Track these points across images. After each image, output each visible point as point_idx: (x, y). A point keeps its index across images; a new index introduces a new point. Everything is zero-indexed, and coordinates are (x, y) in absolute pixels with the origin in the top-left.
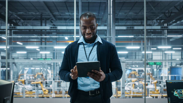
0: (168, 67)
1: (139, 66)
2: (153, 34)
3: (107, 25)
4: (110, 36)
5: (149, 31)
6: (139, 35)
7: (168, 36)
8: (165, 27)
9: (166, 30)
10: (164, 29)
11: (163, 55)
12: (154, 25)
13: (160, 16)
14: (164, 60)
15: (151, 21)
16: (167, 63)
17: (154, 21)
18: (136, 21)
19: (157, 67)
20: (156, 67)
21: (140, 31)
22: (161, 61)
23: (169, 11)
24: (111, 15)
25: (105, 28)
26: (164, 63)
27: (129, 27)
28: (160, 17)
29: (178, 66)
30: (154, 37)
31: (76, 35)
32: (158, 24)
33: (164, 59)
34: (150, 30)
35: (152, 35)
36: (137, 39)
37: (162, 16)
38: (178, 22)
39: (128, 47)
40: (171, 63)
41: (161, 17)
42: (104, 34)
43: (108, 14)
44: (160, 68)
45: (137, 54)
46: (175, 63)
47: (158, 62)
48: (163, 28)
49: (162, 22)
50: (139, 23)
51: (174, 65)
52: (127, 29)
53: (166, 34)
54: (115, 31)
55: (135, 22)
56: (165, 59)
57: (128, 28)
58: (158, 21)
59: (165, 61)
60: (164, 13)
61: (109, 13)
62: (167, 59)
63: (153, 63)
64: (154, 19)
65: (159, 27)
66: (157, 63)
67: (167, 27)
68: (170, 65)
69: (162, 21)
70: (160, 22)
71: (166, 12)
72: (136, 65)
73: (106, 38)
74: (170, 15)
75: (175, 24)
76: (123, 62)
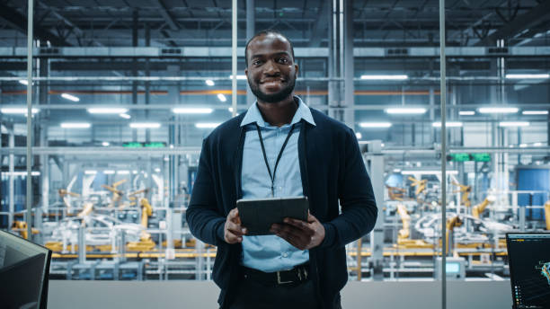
0: (510, 164)
1: (423, 164)
2: (463, 69)
3: (330, 45)
4: (339, 75)
5: (453, 60)
6: (424, 72)
7: (509, 76)
8: (499, 50)
9: (503, 60)
10: (496, 57)
11: (493, 133)
12: (466, 45)
13: (485, 18)
14: (499, 148)
15: (459, 32)
16: (506, 156)
17: (466, 31)
18: (415, 33)
19: (476, 168)
20: (473, 167)
21: (427, 60)
22: (490, 151)
23: (510, 4)
24: (341, 16)
25: (325, 52)
26: (496, 155)
27: (394, 49)
28: (484, 22)
29: (538, 163)
30: (469, 81)
31: (238, 74)
32: (478, 40)
33: (496, 145)
34: (456, 57)
35: (462, 72)
36: (418, 85)
37: (490, 17)
38: (538, 35)
39: (392, 110)
40: (519, 155)
41: (487, 21)
42: (321, 70)
43: (333, 13)
44: (484, 170)
45: (418, 129)
46: (530, 156)
47: (481, 153)
48: (494, 54)
49: (493, 34)
50: (424, 38)
51: (526, 161)
52: (387, 55)
53: (503, 71)
54: (352, 61)
55: (411, 35)
56: (501, 145)
57: (390, 52)
58: (480, 32)
59: (500, 151)
60: (497, 9)
61: (335, 10)
62: (506, 145)
63: (466, 155)
64: (466, 27)
65: (482, 51)
66: (478, 156)
67: (505, 50)
68: (516, 162)
69: (491, 32)
70: (485, 36)
71: (503, 5)
72: (414, 162)
73: (327, 82)
74: (515, 13)
75: (527, 41)
76: (375, 155)
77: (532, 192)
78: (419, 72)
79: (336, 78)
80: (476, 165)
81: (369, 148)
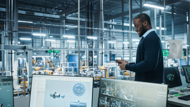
0: (66, 55)
4: (11, 19)
5: (48, 18)
6: (37, 21)
7: (66, 26)
8: (63, 17)
9: (64, 20)
10: (62, 19)
11: (61, 44)
12: (52, 14)
13: (59, 6)
14: (63, 49)
15: (50, 9)
16: (65, 51)
17: (53, 9)
18: (35, 7)
22: (60, 49)
23: (67, 3)
26: (62, 51)
28: (58, 7)
29: (74, 53)
32: (56, 13)
33: (62, 48)
34: (50, 18)
35: (50, 23)
38: (74, 14)
39: (34, 34)
40: (68, 51)
41: (59, 7)
44: (56, 56)
46: (71, 51)
50: (38, 9)
51: (70, 53)
52: (26, 14)
53: (64, 24)
54: (18, 15)
57: (28, 13)
58: (57, 10)
60: (63, 4)
62: (65, 47)
64: (52, 8)
65: (58, 17)
66: (56, 51)
67: (65, 17)
68: (67, 53)
69: (61, 11)
70: (59, 12)
71: (65, 3)
72: (34, 53)
74: (68, 6)
75: (70, 15)
76: (30, 50)
77: (73, 63)
78: (35, 21)
79: (9, 20)
80: (54, 54)
81: (27, 47)
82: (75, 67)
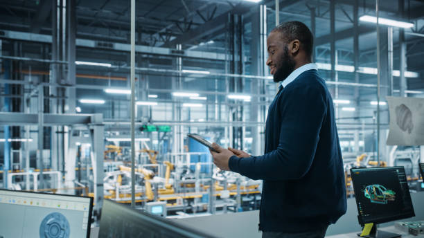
0: (184, 136)
1: (120, 134)
2: (152, 63)
3: (53, 34)
4: (61, 59)
5: (145, 56)
6: (122, 63)
7: (184, 71)
8: (178, 52)
9: (180, 59)
10: (176, 56)
11: (173, 111)
12: (154, 46)
13: (169, 27)
14: (177, 122)
15: (149, 35)
16: (182, 127)
17: (155, 35)
18: (117, 32)
19: (159, 137)
20: (157, 136)
22: (171, 124)
23: (185, 19)
24: (64, 10)
25: (47, 38)
26: (176, 127)
27: (103, 42)
28: (167, 30)
29: (201, 133)
33: (176, 119)
34: (148, 54)
35: (150, 65)
36: (118, 72)
37: (172, 27)
38: (202, 44)
39: (110, 90)
40: (190, 127)
41: (170, 30)
43: (57, 6)
44: (165, 138)
45: (116, 106)
46: (196, 128)
47: (164, 126)
48: (175, 54)
49: (173, 41)
50: (123, 36)
51: (193, 132)
52: (97, 46)
53: (180, 67)
54: (75, 50)
55: (114, 33)
56: (178, 120)
57: (99, 44)
58: (164, 37)
59: (178, 124)
60: (177, 22)
61: (58, 4)
62: (182, 119)
63: (154, 127)
64: (154, 33)
65: (166, 51)
66: (162, 128)
67: (183, 53)
68: (187, 132)
69: (172, 38)
70: (168, 40)
71: (182, 20)
72: (113, 132)
73: (49, 64)
74: (189, 27)
75: (195, 47)
76: (98, 125)
77: (200, 154)
78: (118, 62)
79: (58, 61)
80: (159, 135)
81: (92, 120)
82: (204, 163)
